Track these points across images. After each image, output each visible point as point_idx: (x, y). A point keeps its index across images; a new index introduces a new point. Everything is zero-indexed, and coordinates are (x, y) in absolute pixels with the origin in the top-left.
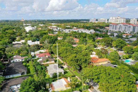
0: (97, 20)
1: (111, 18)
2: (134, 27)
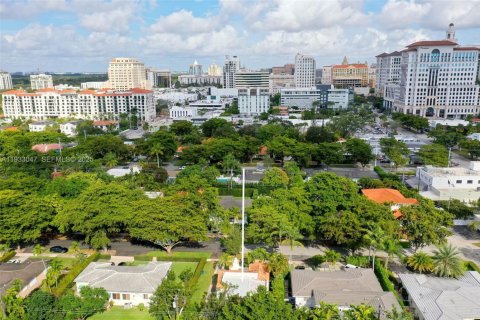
2: (101, 99)
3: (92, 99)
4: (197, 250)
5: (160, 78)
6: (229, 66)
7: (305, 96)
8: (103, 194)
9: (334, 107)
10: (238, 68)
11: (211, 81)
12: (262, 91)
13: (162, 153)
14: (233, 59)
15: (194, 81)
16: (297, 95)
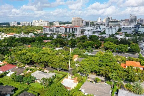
0: (19, 23)
1: (34, 21)
2: (66, 29)
3: (64, 29)
4: (66, 72)
5: (86, 23)
6: (108, 19)
7: (130, 29)
8: (43, 53)
9: (141, 33)
10: (111, 19)
11: (104, 24)
12: (113, 27)
13: (71, 44)
14: (109, 17)
15: (98, 24)
16: (127, 29)
